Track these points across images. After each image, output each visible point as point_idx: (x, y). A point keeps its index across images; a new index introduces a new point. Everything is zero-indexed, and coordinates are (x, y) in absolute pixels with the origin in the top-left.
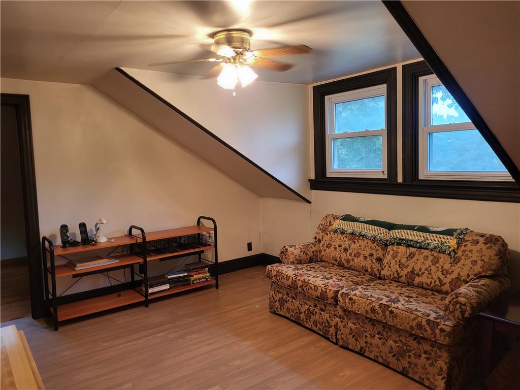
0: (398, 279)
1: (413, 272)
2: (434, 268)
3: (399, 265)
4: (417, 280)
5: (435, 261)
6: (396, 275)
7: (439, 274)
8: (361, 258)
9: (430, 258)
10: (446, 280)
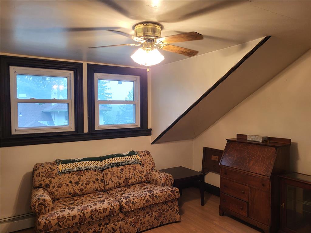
0: (120, 186)
1: (126, 178)
3: (118, 178)
4: (130, 181)
5: (135, 169)
6: (118, 184)
7: (139, 174)
8: (91, 184)
9: (132, 168)
10: (143, 176)
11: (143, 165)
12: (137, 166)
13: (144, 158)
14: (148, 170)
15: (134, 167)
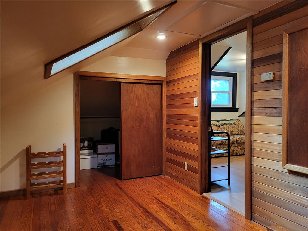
1: (231, 131)
2: (235, 129)
4: (233, 133)
5: (235, 127)
7: (237, 130)
9: (233, 127)
10: (239, 131)
11: (238, 126)
12: (236, 126)
13: (238, 122)
14: (241, 129)
15: (234, 126)
